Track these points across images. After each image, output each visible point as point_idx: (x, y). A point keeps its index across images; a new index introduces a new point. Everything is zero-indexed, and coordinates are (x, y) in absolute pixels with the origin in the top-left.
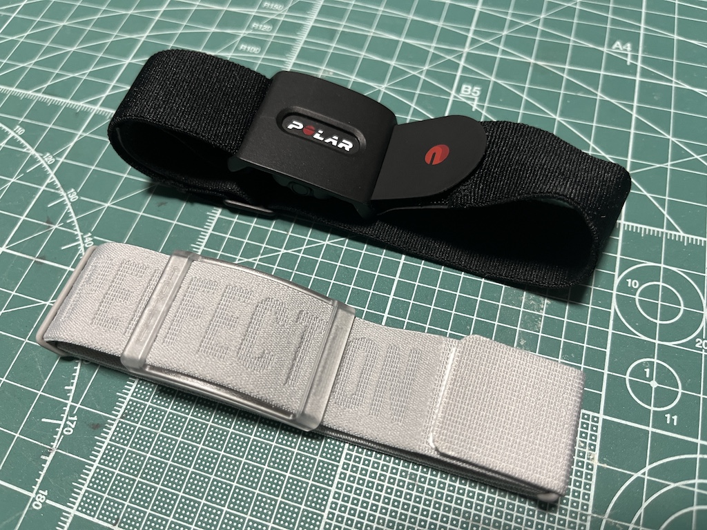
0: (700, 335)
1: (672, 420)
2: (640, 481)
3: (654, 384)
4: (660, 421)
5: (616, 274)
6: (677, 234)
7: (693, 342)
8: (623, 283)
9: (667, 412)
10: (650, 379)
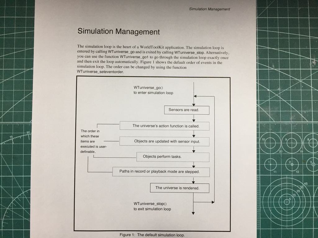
0: (280, 150)
1: (275, 172)
2: (270, 187)
3: (271, 164)
4: (272, 173)
5: (259, 138)
6: (273, 122)
7: (279, 151)
8: (261, 139)
9: (274, 170)
10: (270, 163)
